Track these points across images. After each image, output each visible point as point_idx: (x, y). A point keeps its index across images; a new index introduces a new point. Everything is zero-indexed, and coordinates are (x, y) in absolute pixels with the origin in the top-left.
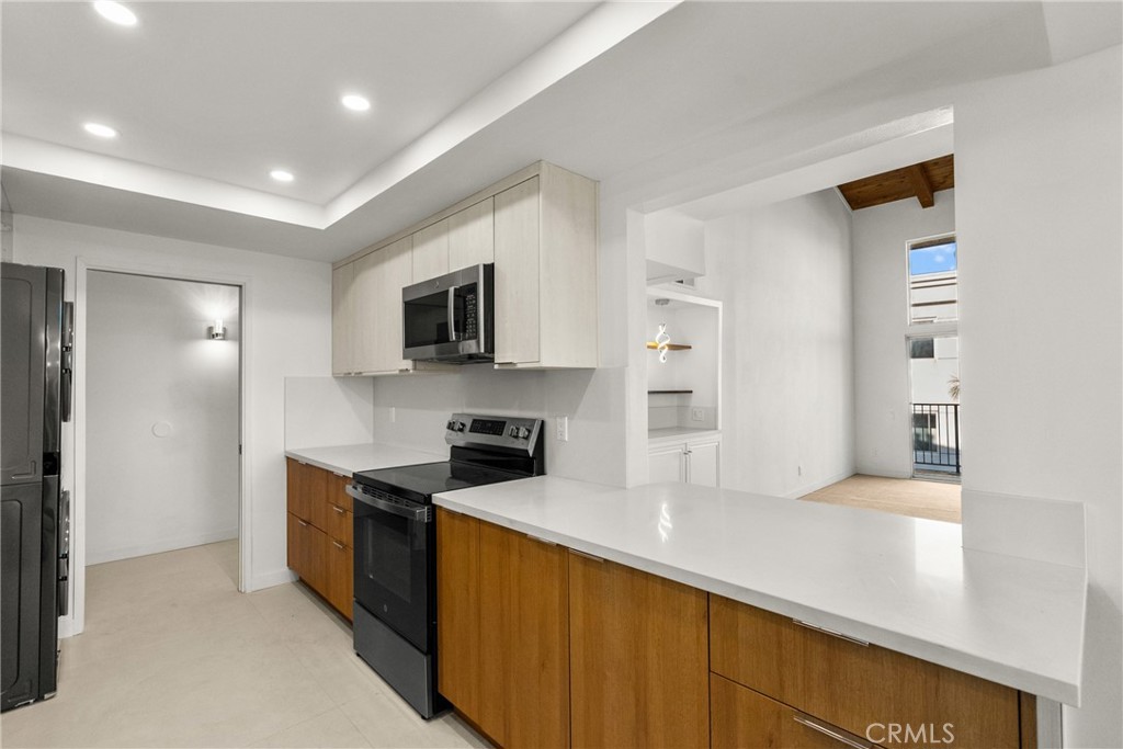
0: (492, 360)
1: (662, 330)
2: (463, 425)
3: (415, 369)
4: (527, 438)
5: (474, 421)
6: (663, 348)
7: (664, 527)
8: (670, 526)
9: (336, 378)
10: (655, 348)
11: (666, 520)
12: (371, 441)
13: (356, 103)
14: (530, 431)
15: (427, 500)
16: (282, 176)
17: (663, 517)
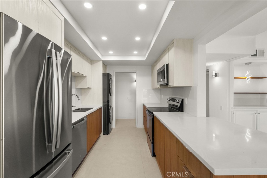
0: (168, 84)
1: (248, 73)
2: (170, 99)
3: (160, 87)
4: (178, 103)
5: (172, 99)
6: (248, 78)
7: (248, 137)
8: (250, 137)
9: (152, 89)
10: (245, 78)
11: (249, 135)
12: (160, 102)
13: (138, 39)
14: (179, 101)
15: (152, 113)
16: (136, 52)
17: (248, 134)
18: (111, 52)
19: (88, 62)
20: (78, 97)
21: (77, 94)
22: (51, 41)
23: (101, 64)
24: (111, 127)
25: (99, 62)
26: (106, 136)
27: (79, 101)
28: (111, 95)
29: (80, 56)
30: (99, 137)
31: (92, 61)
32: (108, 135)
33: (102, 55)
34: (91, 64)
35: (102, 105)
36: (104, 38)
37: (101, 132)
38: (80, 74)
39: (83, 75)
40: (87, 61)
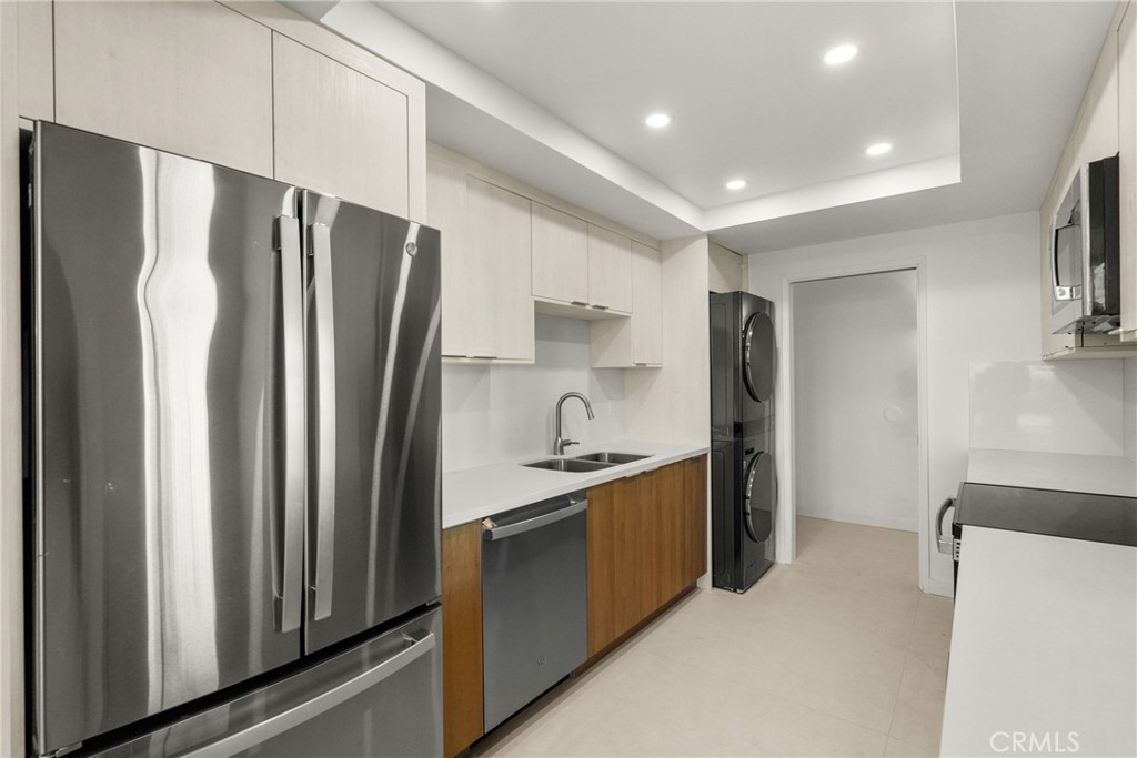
9: (1045, 361)
13: (841, 55)
18: (736, 185)
19: (641, 253)
20: (587, 406)
21: (586, 394)
22: (287, 186)
23: (700, 251)
24: (768, 556)
25: (693, 245)
26: (726, 595)
27: (592, 420)
28: (755, 398)
29: (588, 232)
30: (690, 590)
31: (658, 243)
32: (735, 591)
33: (703, 210)
34: (661, 260)
35: (708, 445)
36: (658, 121)
37: (704, 571)
38: (588, 307)
39: (607, 311)
40: (632, 250)
